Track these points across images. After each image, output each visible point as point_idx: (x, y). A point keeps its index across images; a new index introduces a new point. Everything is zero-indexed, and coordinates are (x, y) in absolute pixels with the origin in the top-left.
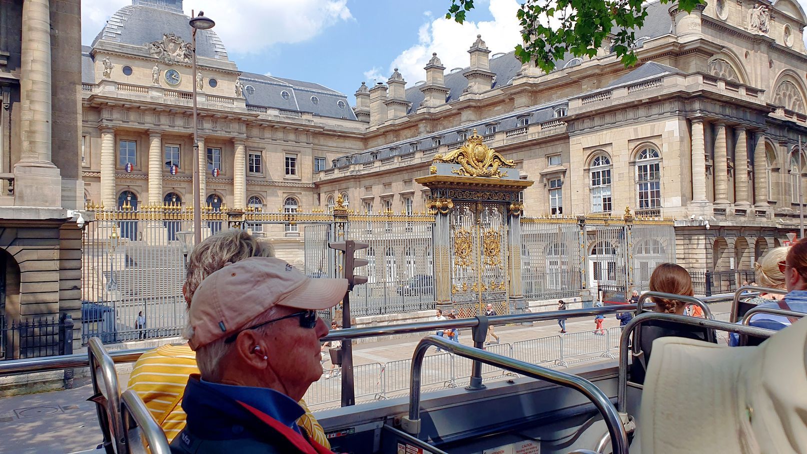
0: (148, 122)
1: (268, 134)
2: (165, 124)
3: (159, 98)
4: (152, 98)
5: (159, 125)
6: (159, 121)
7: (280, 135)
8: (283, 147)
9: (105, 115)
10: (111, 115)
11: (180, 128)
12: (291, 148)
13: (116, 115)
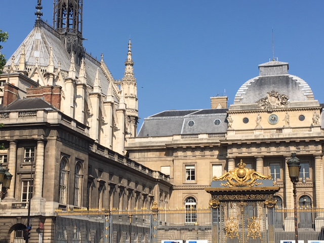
0: (254, 152)
2: (264, 151)
3: (260, 135)
4: (255, 136)
5: (260, 153)
6: (261, 150)
9: (229, 151)
10: (232, 150)
11: (274, 153)
13: (235, 150)
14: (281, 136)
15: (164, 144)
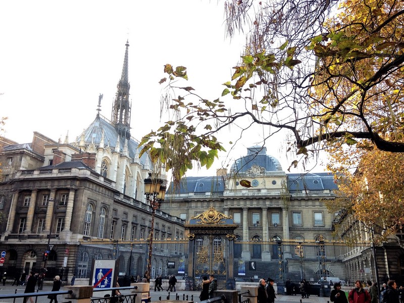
0: (242, 204)
1: (303, 203)
2: (249, 204)
3: (246, 193)
5: (246, 205)
7: (310, 203)
8: (312, 210)
9: (225, 203)
12: (317, 210)
13: (229, 203)
14: (260, 195)
15: (182, 198)
